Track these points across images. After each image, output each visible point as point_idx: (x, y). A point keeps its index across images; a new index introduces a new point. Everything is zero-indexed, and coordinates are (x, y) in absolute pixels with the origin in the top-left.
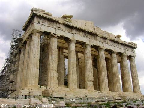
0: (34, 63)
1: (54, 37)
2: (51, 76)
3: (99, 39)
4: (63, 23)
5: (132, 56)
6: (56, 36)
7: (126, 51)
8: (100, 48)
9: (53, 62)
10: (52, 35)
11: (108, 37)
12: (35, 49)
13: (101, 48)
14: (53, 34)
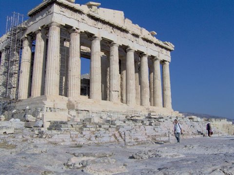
0: (54, 67)
1: (76, 32)
2: (73, 83)
3: (129, 36)
4: (88, 13)
5: (166, 61)
6: (79, 32)
7: (160, 54)
8: (128, 48)
9: (76, 67)
10: (74, 30)
11: (141, 34)
12: (55, 49)
13: (131, 49)
14: (75, 28)
